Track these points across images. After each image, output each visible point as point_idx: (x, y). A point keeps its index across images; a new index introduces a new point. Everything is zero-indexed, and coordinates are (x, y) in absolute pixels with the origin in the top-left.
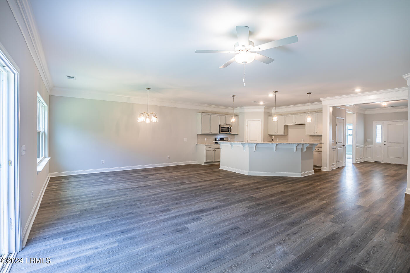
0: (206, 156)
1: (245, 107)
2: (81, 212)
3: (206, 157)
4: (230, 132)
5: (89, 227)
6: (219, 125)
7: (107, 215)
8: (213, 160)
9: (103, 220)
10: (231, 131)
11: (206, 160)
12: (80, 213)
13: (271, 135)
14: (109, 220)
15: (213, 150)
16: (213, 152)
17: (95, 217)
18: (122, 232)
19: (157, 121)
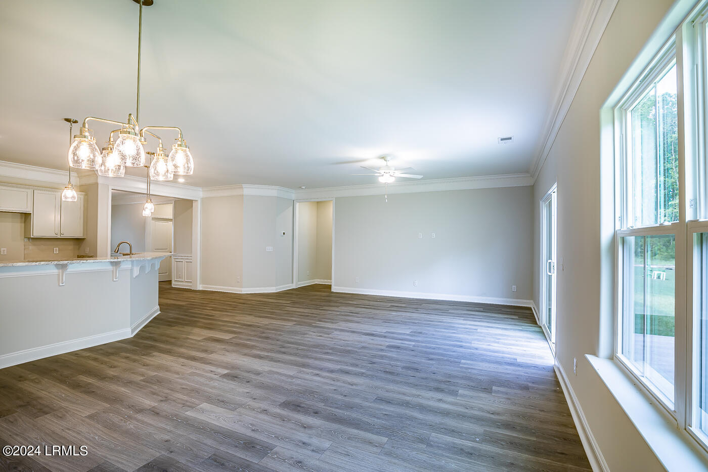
2: (491, 389)
5: (489, 362)
7: (459, 369)
9: (467, 364)
12: (494, 388)
14: (463, 361)
17: (476, 372)
18: (461, 347)
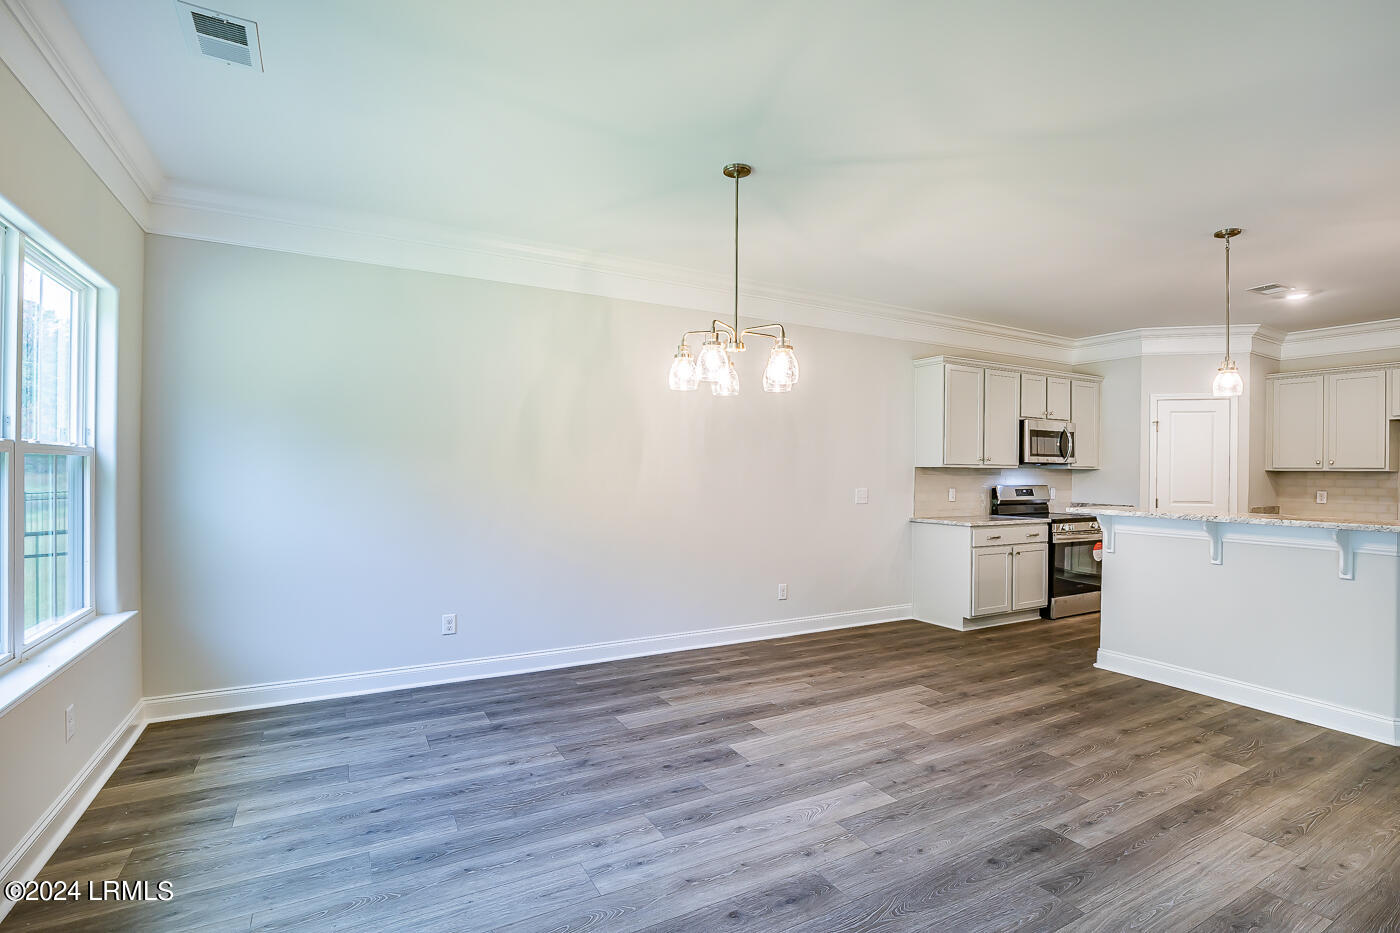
0: (978, 584)
1: (1145, 331)
3: (979, 587)
4: (1070, 460)
6: (1022, 423)
8: (1005, 607)
10: (1073, 455)
11: (978, 605)
13: (1276, 475)
15: (1008, 549)
16: (1008, 559)
19: (737, 388)
